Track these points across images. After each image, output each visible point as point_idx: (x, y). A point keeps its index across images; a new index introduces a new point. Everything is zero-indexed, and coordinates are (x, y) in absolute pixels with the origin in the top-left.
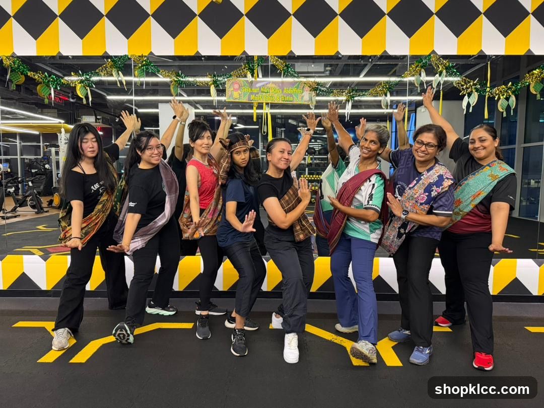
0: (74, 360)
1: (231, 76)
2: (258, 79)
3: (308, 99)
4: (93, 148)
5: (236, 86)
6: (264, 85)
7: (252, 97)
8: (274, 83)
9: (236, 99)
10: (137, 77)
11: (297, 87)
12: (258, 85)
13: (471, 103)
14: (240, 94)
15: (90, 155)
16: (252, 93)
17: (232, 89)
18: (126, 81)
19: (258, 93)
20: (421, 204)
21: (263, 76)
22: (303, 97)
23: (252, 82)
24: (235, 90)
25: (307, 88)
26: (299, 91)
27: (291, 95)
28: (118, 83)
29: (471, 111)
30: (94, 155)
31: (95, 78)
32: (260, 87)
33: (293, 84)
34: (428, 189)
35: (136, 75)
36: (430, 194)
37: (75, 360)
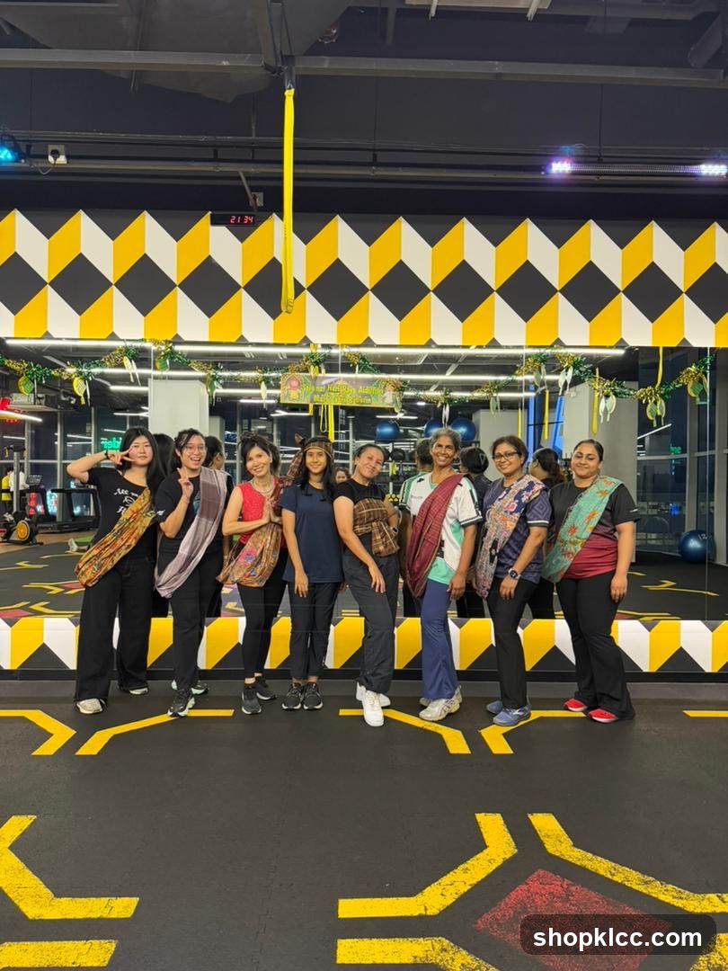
0: (81, 752)
1: (287, 370)
2: (320, 375)
3: (391, 401)
4: (144, 453)
5: (295, 383)
6: (332, 383)
7: (316, 398)
8: (344, 379)
9: (294, 400)
10: (159, 370)
11: (377, 386)
12: (324, 383)
13: (608, 408)
14: (299, 394)
15: (141, 461)
16: (315, 393)
17: (289, 387)
18: (139, 374)
19: (323, 393)
20: (511, 513)
21: (327, 372)
22: (384, 398)
23: (316, 378)
24: (293, 388)
25: (389, 387)
26: (379, 391)
27: (368, 396)
28: (131, 377)
29: (608, 419)
30: (146, 461)
31: (96, 370)
32: (327, 386)
33: (370, 382)
34: (519, 496)
35: (158, 367)
36: (520, 501)
37: (83, 751)
